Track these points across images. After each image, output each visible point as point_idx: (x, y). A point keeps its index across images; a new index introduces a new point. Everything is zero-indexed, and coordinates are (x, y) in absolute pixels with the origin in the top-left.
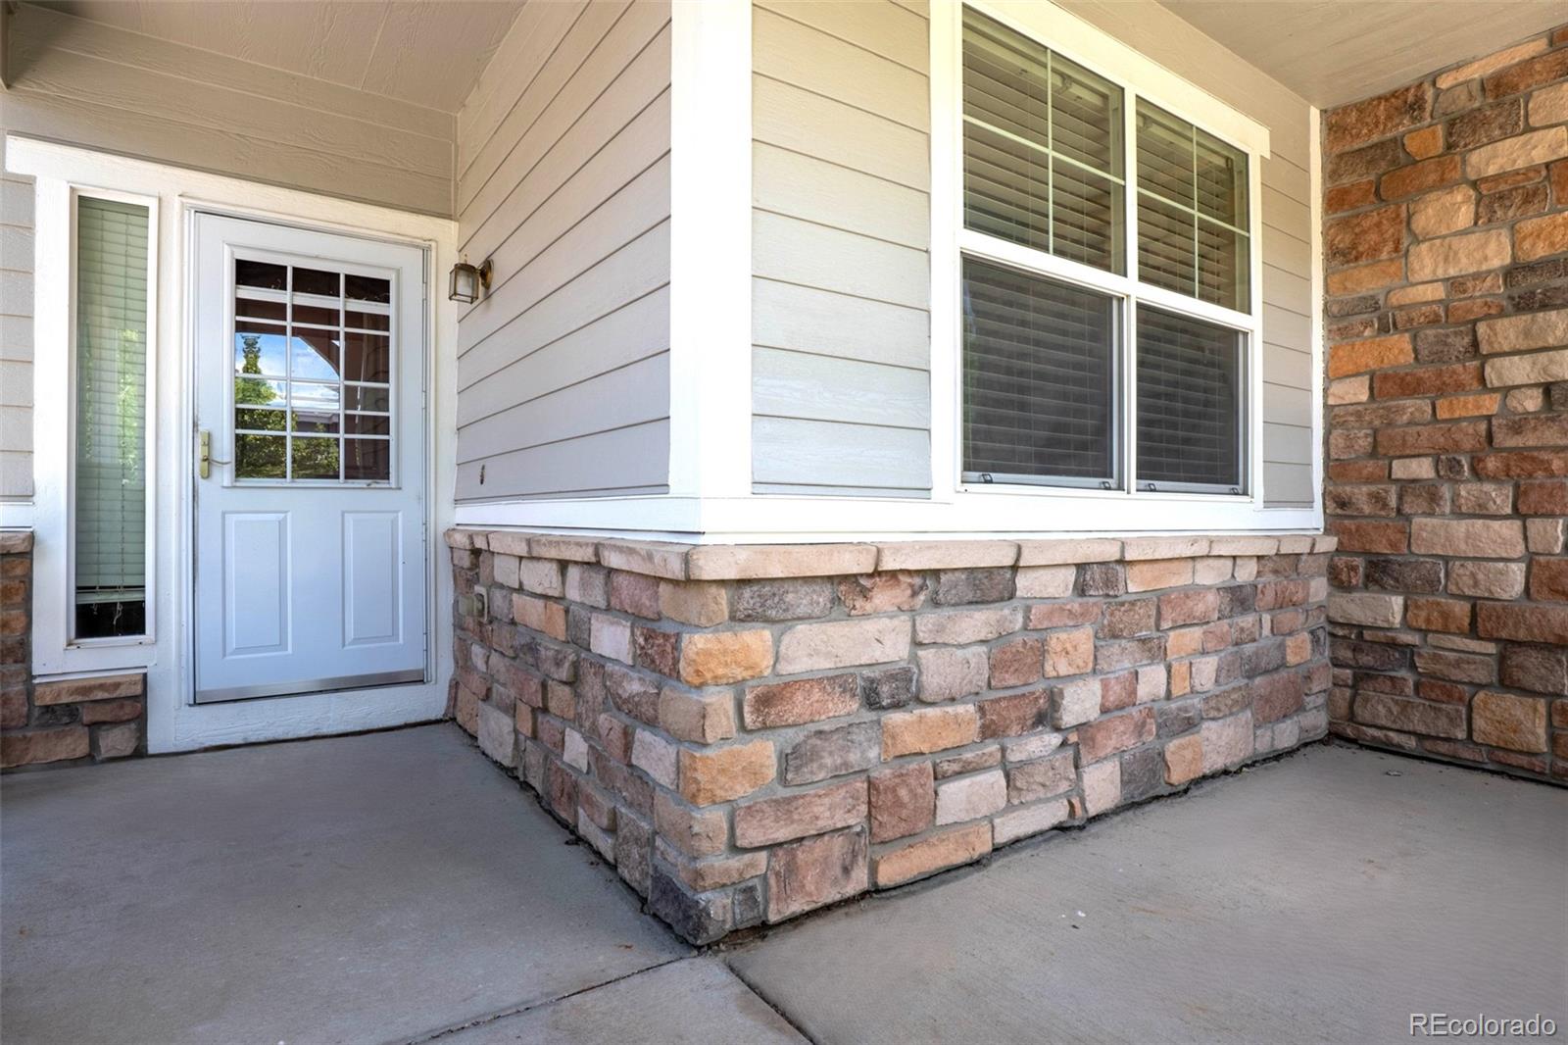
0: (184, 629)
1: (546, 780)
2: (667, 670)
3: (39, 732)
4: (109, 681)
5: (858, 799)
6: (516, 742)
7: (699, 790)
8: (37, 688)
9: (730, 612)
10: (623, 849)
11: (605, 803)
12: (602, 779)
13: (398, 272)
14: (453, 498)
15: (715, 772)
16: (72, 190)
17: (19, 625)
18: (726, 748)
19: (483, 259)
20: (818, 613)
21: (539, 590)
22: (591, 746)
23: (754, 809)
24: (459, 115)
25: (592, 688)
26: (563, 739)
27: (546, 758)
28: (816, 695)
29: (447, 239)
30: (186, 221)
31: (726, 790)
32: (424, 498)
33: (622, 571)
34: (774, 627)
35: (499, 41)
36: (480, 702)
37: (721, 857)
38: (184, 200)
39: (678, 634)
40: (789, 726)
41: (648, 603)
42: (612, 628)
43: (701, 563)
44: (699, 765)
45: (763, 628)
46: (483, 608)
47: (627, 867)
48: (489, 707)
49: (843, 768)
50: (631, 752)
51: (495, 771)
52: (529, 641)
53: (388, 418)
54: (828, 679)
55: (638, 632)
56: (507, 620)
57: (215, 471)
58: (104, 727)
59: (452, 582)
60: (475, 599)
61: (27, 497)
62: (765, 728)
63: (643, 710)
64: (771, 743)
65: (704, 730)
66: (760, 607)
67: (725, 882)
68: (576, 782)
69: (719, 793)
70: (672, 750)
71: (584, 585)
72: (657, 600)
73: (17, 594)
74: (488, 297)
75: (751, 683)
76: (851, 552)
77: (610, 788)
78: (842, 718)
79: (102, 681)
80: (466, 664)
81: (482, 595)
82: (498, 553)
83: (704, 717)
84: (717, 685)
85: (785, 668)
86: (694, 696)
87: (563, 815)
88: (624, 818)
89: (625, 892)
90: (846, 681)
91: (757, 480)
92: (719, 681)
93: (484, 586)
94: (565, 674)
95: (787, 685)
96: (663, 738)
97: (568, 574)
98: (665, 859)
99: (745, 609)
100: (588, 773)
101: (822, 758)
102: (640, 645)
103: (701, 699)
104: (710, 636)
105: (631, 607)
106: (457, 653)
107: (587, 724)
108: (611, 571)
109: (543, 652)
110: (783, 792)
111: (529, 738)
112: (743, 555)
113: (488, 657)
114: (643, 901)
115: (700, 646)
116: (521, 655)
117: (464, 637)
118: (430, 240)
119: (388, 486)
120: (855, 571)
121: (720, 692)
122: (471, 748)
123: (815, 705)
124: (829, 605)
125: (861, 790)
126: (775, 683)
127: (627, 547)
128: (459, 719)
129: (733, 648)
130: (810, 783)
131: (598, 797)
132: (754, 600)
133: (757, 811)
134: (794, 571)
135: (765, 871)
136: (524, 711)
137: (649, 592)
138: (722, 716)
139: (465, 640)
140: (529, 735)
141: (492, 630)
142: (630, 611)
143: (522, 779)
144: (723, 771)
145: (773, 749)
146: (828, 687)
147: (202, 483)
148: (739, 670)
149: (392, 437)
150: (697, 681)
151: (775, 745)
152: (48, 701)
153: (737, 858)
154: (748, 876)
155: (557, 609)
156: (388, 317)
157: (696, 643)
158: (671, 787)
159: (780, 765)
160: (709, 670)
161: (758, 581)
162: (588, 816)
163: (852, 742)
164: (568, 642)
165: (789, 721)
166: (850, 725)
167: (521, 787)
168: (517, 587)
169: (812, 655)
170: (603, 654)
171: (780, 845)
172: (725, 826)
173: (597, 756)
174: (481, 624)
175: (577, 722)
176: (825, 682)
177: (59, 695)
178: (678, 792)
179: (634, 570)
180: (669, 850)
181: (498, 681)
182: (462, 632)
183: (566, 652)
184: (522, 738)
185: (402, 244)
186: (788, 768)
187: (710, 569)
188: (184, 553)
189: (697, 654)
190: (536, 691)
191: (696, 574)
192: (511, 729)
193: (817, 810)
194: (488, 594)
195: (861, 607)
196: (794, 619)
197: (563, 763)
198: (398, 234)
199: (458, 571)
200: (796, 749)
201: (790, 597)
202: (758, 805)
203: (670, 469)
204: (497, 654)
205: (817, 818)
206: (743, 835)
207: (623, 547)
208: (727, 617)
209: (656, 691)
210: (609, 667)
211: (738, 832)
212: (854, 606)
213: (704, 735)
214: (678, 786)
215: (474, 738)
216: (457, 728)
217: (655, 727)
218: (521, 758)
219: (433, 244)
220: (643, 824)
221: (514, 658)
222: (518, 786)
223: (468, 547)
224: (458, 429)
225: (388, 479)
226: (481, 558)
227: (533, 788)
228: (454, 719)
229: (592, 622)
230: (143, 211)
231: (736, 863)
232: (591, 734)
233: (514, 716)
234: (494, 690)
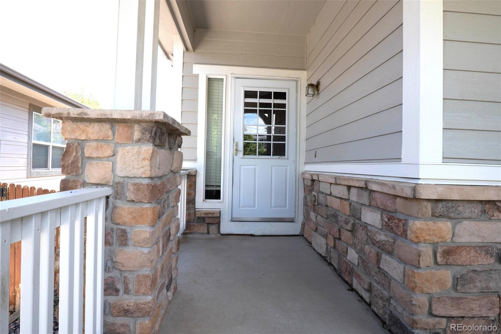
0: (230, 199)
1: (339, 264)
2: (399, 233)
3: (196, 224)
4: (212, 212)
5: (494, 305)
6: (327, 248)
7: (416, 286)
8: (197, 212)
9: (432, 213)
10: (374, 300)
11: (367, 280)
12: (365, 270)
13: (289, 89)
14: (304, 162)
15: (424, 280)
16: (207, 76)
17: (193, 194)
18: (428, 271)
19: (317, 81)
20: (475, 217)
21: (339, 196)
22: (359, 256)
23: (441, 299)
24: (307, 36)
25: (361, 234)
26: (347, 251)
27: (339, 256)
28: (473, 253)
29: (303, 77)
30: (232, 80)
31: (428, 289)
32: (295, 162)
33: (377, 192)
34: (452, 221)
35: (323, 6)
36: (313, 232)
37: (425, 317)
38: (232, 75)
39: (406, 220)
40: (458, 265)
41: (390, 205)
42: (372, 213)
43: (421, 191)
44: (416, 276)
45: (447, 221)
46: (315, 200)
47: (376, 307)
48: (317, 234)
49: (486, 289)
50: (380, 262)
51: (318, 257)
52: (333, 213)
53: (285, 136)
54: (479, 247)
55: (384, 216)
56: (325, 205)
57: (238, 153)
58: (211, 225)
59: (303, 190)
60: (313, 196)
61: (195, 160)
62: (447, 264)
63: (386, 247)
64: (449, 272)
65: (419, 261)
66: (446, 212)
67: (426, 328)
68: (353, 268)
69: (425, 289)
70: (401, 267)
71: (359, 196)
72: (395, 205)
73: (193, 186)
74: (318, 94)
75: (440, 244)
76: (494, 190)
77: (368, 274)
78: (485, 266)
79: (210, 212)
80: (308, 217)
81: (315, 196)
82: (322, 181)
83: (419, 256)
84: (425, 243)
85: (457, 240)
86: (414, 246)
87: (347, 279)
88: (375, 287)
89: (375, 317)
90: (488, 249)
91: (445, 157)
92: (426, 242)
93: (315, 192)
94: (349, 228)
95: (458, 247)
96: (396, 260)
97: (351, 191)
98: (395, 309)
99: (439, 212)
100: (358, 266)
101: (476, 282)
102: (385, 221)
103: (418, 248)
104: (423, 222)
105: (381, 206)
106: (304, 214)
107: (358, 248)
108: (372, 191)
109: (340, 218)
110: (454, 294)
111: (332, 248)
112: (440, 189)
113: (317, 217)
114: (384, 323)
115: (418, 226)
116: (330, 218)
117: (307, 209)
118: (298, 78)
119: (284, 158)
120: (496, 199)
121: (426, 247)
122: (309, 246)
123: (472, 258)
124: (480, 214)
125: (496, 301)
126: (453, 246)
127: (382, 183)
128: (305, 236)
129: (433, 228)
130: (469, 293)
131: (363, 276)
132: (443, 208)
133: (442, 300)
134: (464, 197)
135: (445, 327)
136: (331, 238)
137: (391, 201)
138: (428, 257)
139: (308, 210)
140: (332, 246)
141: (319, 208)
142: (381, 207)
143: (329, 261)
144: (427, 280)
145: (450, 274)
146: (478, 250)
147: (235, 157)
148: (436, 238)
149: (286, 142)
150: (416, 240)
151: (451, 273)
152: (199, 216)
153: (432, 319)
154: (437, 328)
155: (346, 204)
156: (285, 104)
157: (416, 225)
158: (400, 281)
159: (453, 282)
160: (422, 236)
161: (445, 200)
162: (358, 282)
163: (491, 278)
164: (350, 216)
165: (459, 263)
166: (491, 270)
167: (328, 264)
168: (329, 193)
169: (471, 235)
170: (366, 222)
171: (453, 317)
172: (427, 304)
173: (363, 261)
174: (314, 205)
175: (354, 246)
176: (477, 248)
177: (201, 214)
178: (404, 284)
179: (384, 192)
180: (398, 307)
181: (320, 226)
182: (307, 207)
183: (350, 219)
184: (329, 247)
185: (290, 80)
186: (458, 284)
187: (424, 194)
188: (230, 177)
189: (417, 229)
190: (337, 232)
191: (418, 196)
192: (326, 243)
193: (473, 306)
194: (317, 195)
195: (497, 216)
196: (462, 218)
197: (347, 259)
198: (289, 77)
199: (305, 186)
200: (462, 276)
201: (460, 209)
202: (443, 298)
203: (402, 152)
204: (320, 216)
205: (473, 310)
206: (436, 309)
207: (379, 182)
208: (430, 215)
209: (393, 241)
210: (369, 228)
211: (433, 308)
212: (493, 215)
213: (419, 264)
214: (404, 282)
215: (310, 243)
216: (304, 238)
217: (391, 255)
218: (329, 254)
219: (299, 79)
220: (384, 292)
221: (327, 218)
222: (327, 264)
223: (311, 179)
224: (306, 139)
225: (285, 156)
226: (315, 183)
227: (334, 266)
228: (303, 236)
229: (362, 210)
230: (222, 80)
231: (432, 320)
232: (361, 252)
233: (327, 239)
234: (318, 228)
